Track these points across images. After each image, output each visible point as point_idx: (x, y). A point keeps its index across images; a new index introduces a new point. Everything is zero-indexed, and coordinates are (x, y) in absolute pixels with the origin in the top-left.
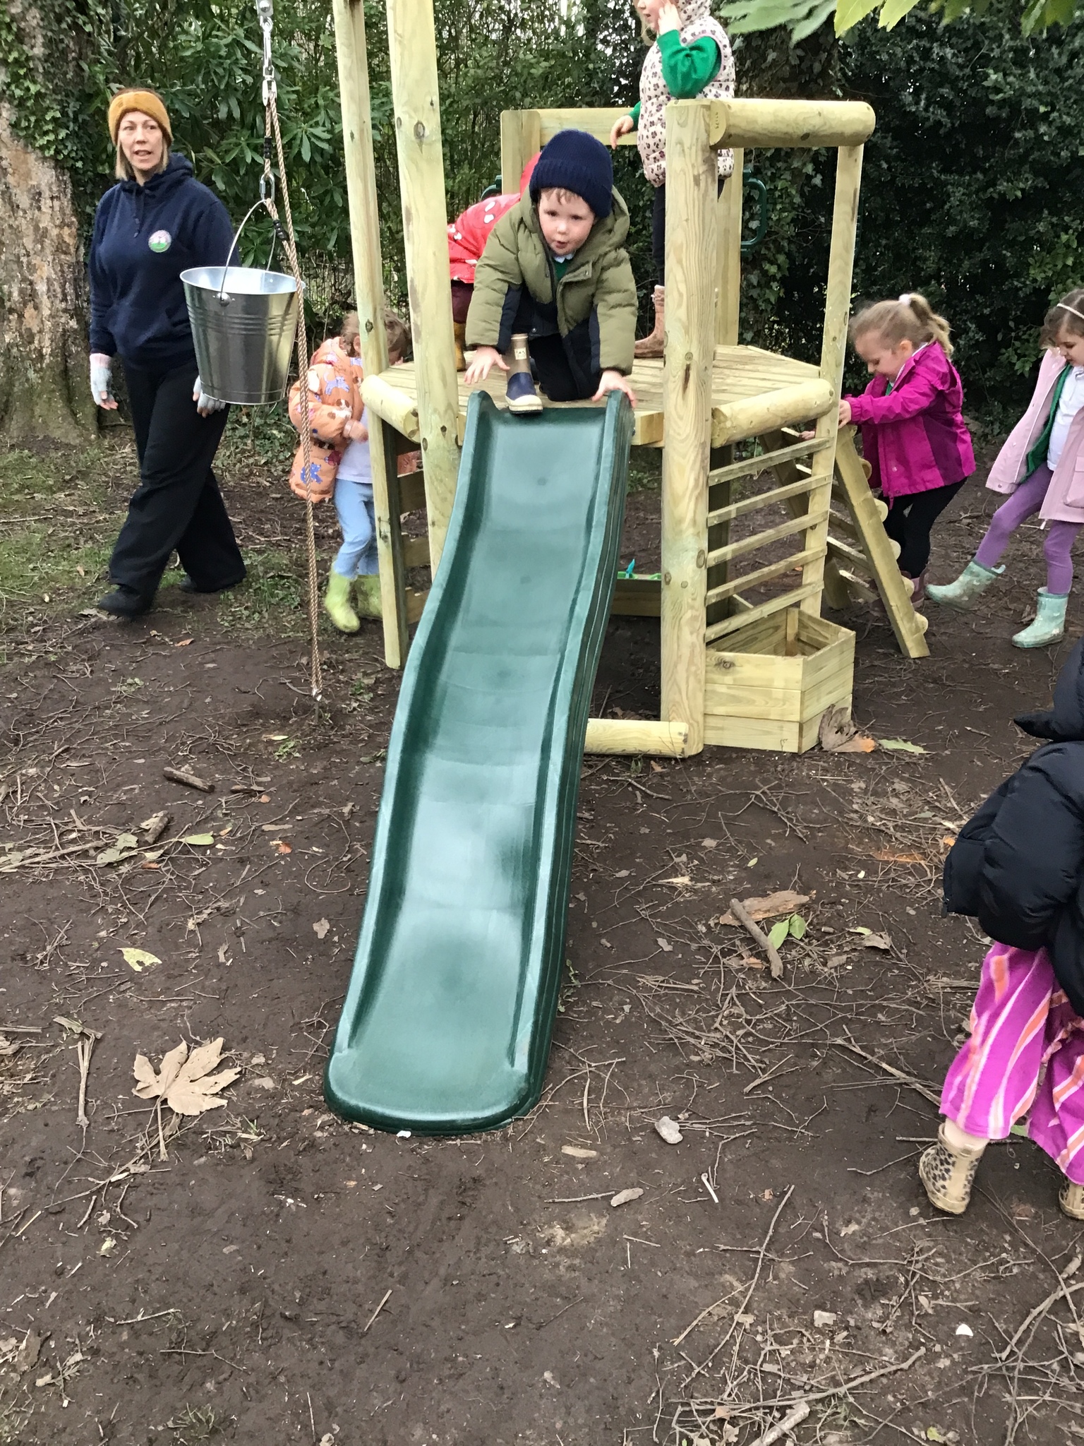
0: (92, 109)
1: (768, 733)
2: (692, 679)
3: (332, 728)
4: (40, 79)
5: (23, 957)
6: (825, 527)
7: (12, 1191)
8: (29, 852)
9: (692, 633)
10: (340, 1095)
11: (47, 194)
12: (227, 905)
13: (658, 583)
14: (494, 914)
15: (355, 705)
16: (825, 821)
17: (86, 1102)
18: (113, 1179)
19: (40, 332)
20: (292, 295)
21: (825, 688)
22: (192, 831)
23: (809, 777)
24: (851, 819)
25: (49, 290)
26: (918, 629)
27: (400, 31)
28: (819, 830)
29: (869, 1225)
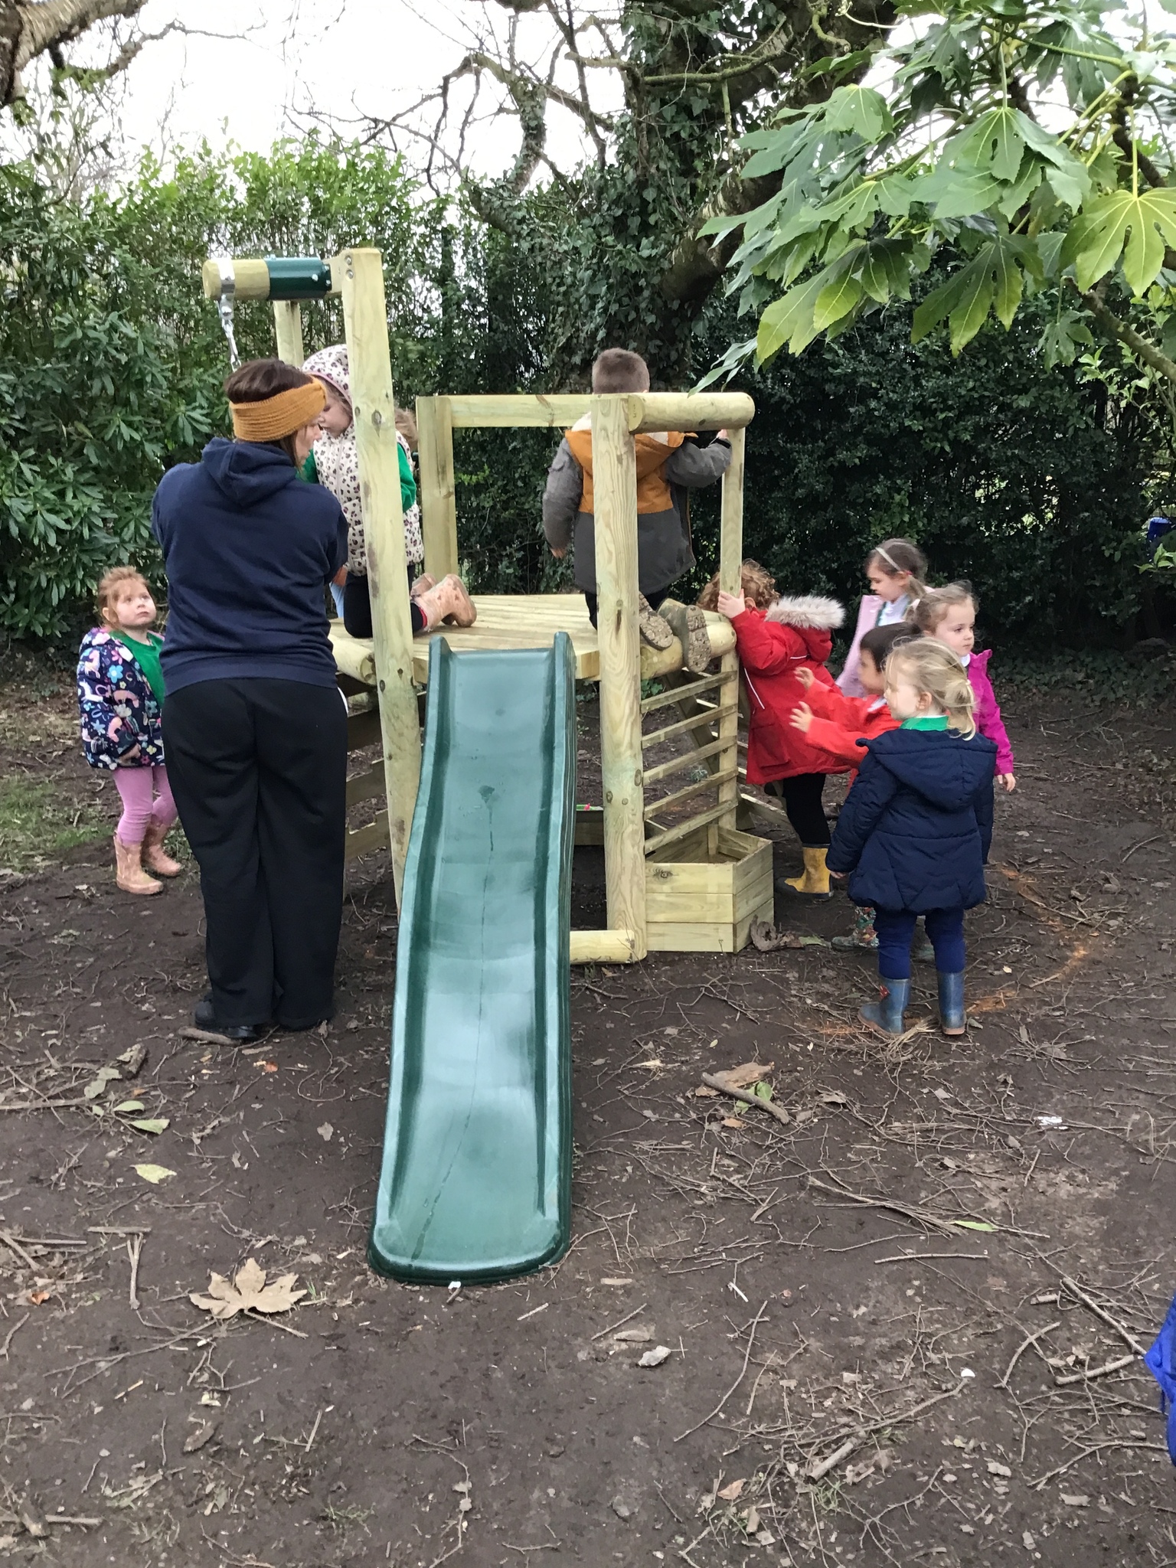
1: (706, 935)
2: (635, 889)
5: (38, 1180)
6: (735, 750)
9: (632, 847)
12: (228, 1120)
16: (771, 1005)
21: (751, 892)
22: (170, 1061)
23: (748, 971)
24: (792, 1002)
27: (358, 335)
28: (767, 1013)
29: (875, 1306)
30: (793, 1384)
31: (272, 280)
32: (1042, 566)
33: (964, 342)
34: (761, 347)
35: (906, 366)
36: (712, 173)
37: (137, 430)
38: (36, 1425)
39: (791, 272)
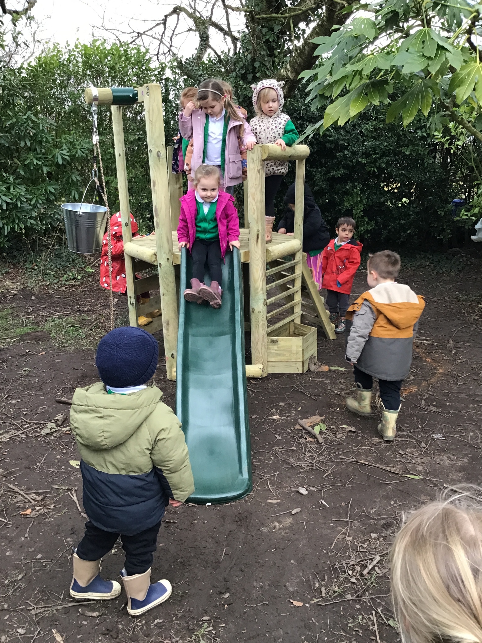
2: (263, 347)
6: (300, 292)
7: (69, 539)
9: (262, 331)
14: (222, 427)
16: (321, 393)
20: (105, 212)
21: (309, 349)
23: (309, 380)
24: (329, 392)
26: (332, 329)
27: (151, 120)
28: (320, 396)
29: (379, 509)
30: (351, 539)
31: (114, 96)
32: (413, 218)
33: (409, 122)
34: (326, 123)
35: (359, 136)
36: (282, 56)
37: (40, 161)
38: (44, 564)
39: (336, 92)
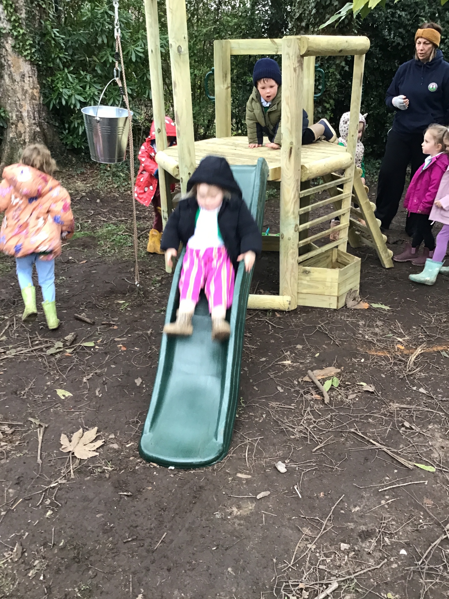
0: (45, 41)
1: (323, 300)
2: (292, 278)
3: (144, 298)
4: (24, 28)
5: (16, 393)
6: (349, 214)
7: (10, 490)
8: (19, 349)
9: (292, 259)
10: (146, 452)
11: (27, 75)
12: (100, 372)
13: (279, 237)
15: (153, 288)
16: (348, 337)
17: (41, 454)
18: (52, 486)
19: (25, 132)
20: (127, 118)
21: (348, 282)
22: (85, 341)
23: (341, 319)
24: (359, 337)
25: (28, 115)
26: (388, 256)
27: (171, 8)
28: (345, 342)
29: (364, 508)
